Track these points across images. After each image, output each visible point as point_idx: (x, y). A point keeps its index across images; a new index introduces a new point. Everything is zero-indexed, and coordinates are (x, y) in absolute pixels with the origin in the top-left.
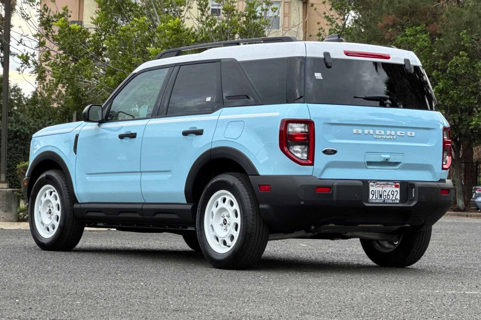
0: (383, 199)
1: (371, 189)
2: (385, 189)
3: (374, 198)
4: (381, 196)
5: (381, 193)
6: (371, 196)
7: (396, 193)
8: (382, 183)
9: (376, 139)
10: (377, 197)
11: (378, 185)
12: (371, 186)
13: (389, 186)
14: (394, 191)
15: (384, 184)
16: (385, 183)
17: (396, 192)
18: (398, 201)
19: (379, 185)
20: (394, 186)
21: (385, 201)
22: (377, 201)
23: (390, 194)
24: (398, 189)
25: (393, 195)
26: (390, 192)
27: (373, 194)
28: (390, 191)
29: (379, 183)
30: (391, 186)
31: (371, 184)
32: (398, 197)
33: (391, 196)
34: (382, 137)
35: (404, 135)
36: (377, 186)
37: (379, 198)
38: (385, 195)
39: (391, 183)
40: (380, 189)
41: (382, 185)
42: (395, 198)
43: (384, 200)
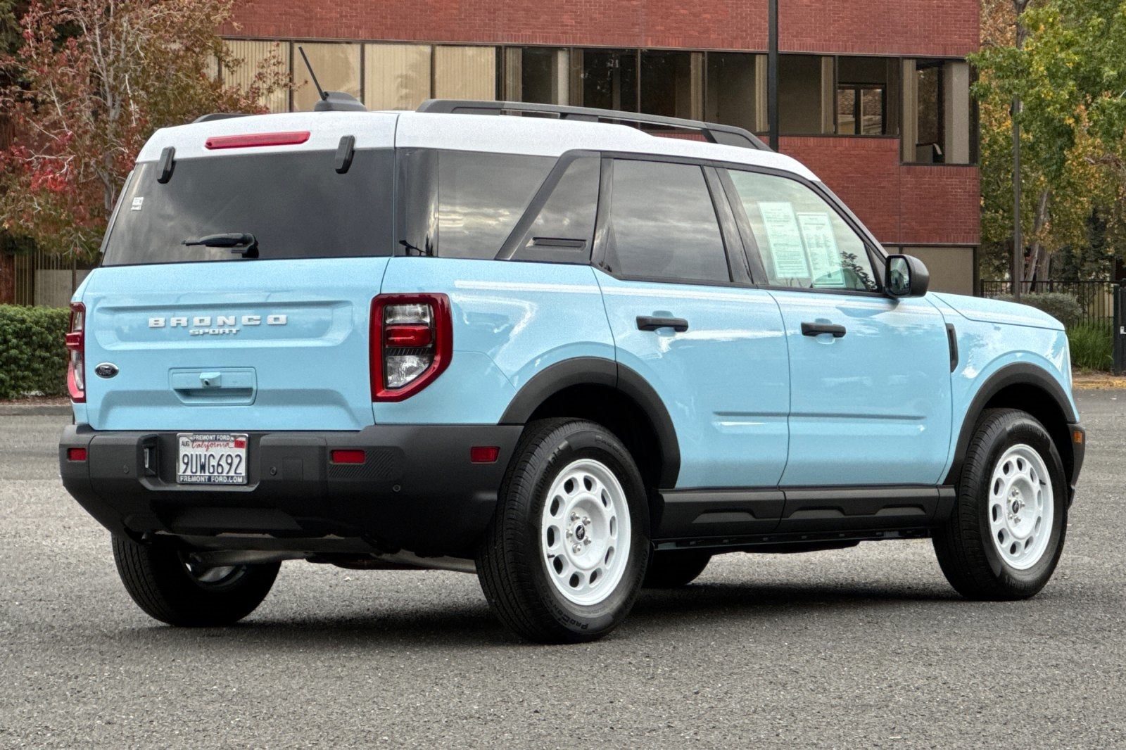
0: (207, 474)
1: (183, 451)
2: (212, 451)
3: (189, 473)
4: (203, 467)
5: (203, 460)
6: (182, 467)
7: (236, 461)
8: (205, 437)
9: (195, 336)
10: (194, 471)
11: (198, 443)
12: (183, 444)
13: (222, 443)
14: (233, 456)
15: (209, 441)
16: (211, 438)
17: (238, 459)
18: (240, 480)
19: (201, 443)
20: (232, 445)
21: (212, 480)
22: (194, 479)
23: (223, 462)
24: (242, 452)
25: (231, 465)
26: (224, 459)
27: (187, 464)
28: (222, 455)
29: (198, 437)
30: (225, 443)
31: (182, 440)
32: (242, 470)
33: (226, 468)
34: (207, 331)
35: (258, 323)
36: (195, 444)
37: (198, 474)
38: (213, 466)
39: (224, 437)
40: (201, 451)
41: (206, 443)
42: (235, 473)
43: (210, 478)
